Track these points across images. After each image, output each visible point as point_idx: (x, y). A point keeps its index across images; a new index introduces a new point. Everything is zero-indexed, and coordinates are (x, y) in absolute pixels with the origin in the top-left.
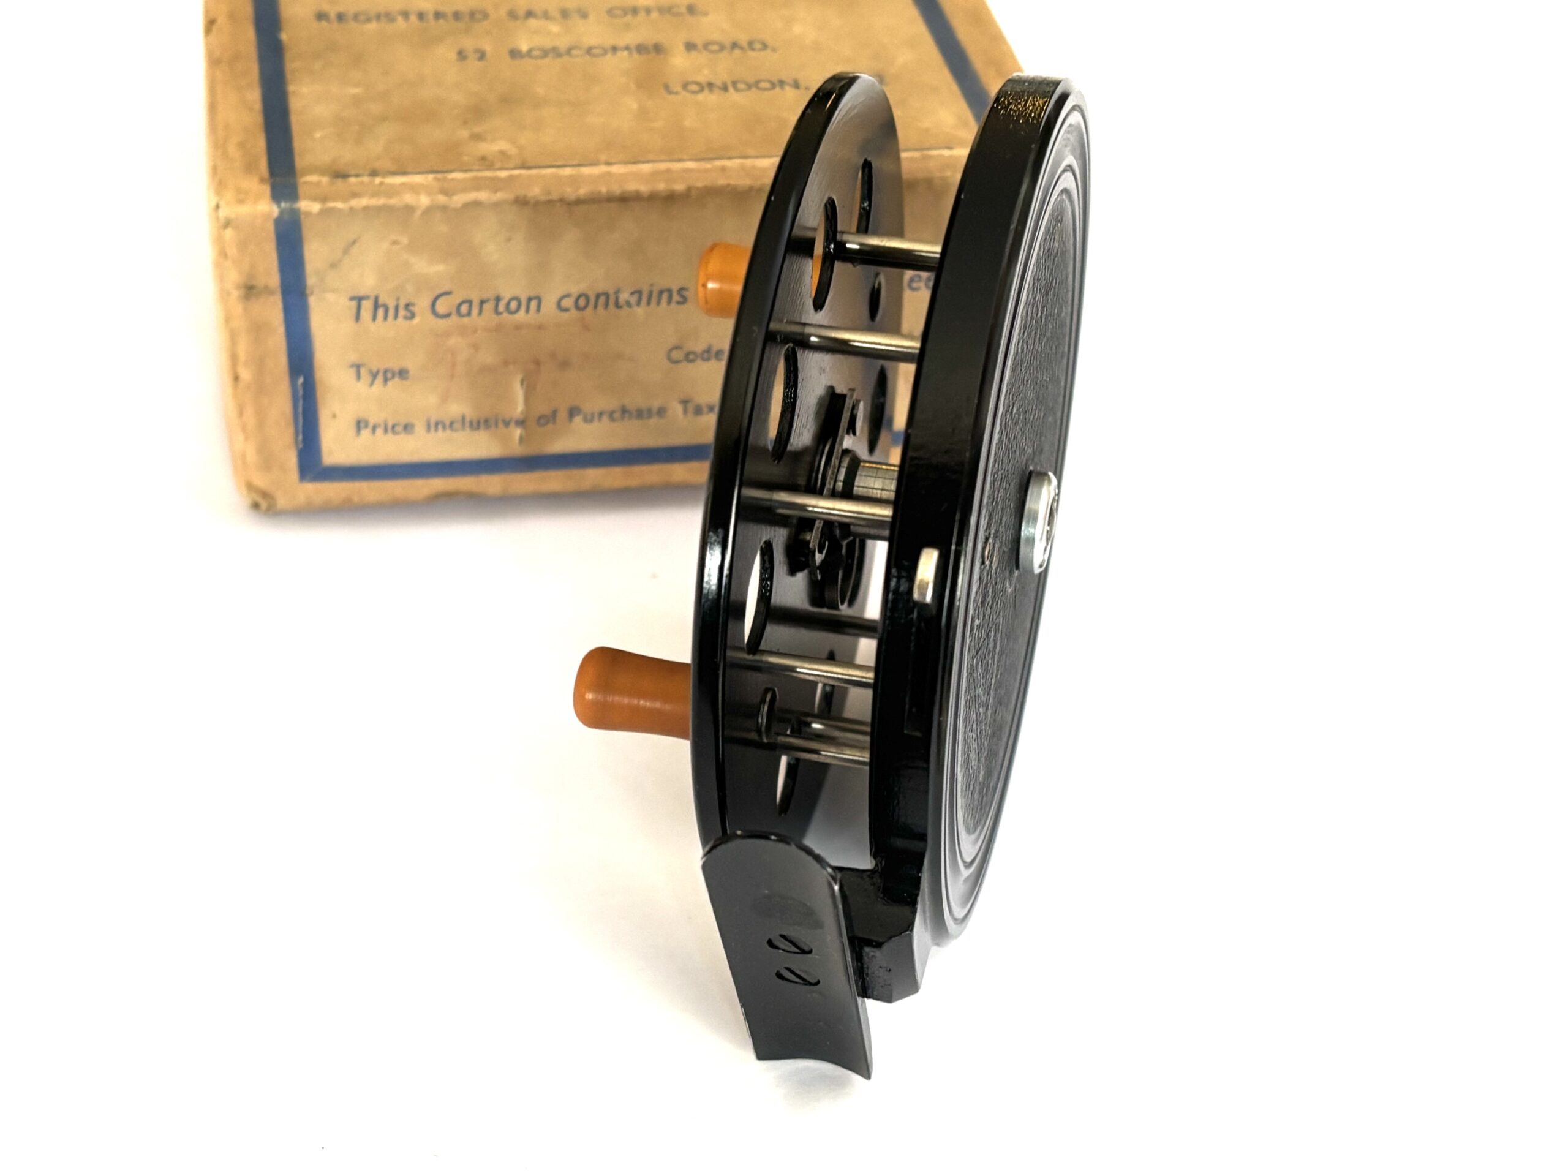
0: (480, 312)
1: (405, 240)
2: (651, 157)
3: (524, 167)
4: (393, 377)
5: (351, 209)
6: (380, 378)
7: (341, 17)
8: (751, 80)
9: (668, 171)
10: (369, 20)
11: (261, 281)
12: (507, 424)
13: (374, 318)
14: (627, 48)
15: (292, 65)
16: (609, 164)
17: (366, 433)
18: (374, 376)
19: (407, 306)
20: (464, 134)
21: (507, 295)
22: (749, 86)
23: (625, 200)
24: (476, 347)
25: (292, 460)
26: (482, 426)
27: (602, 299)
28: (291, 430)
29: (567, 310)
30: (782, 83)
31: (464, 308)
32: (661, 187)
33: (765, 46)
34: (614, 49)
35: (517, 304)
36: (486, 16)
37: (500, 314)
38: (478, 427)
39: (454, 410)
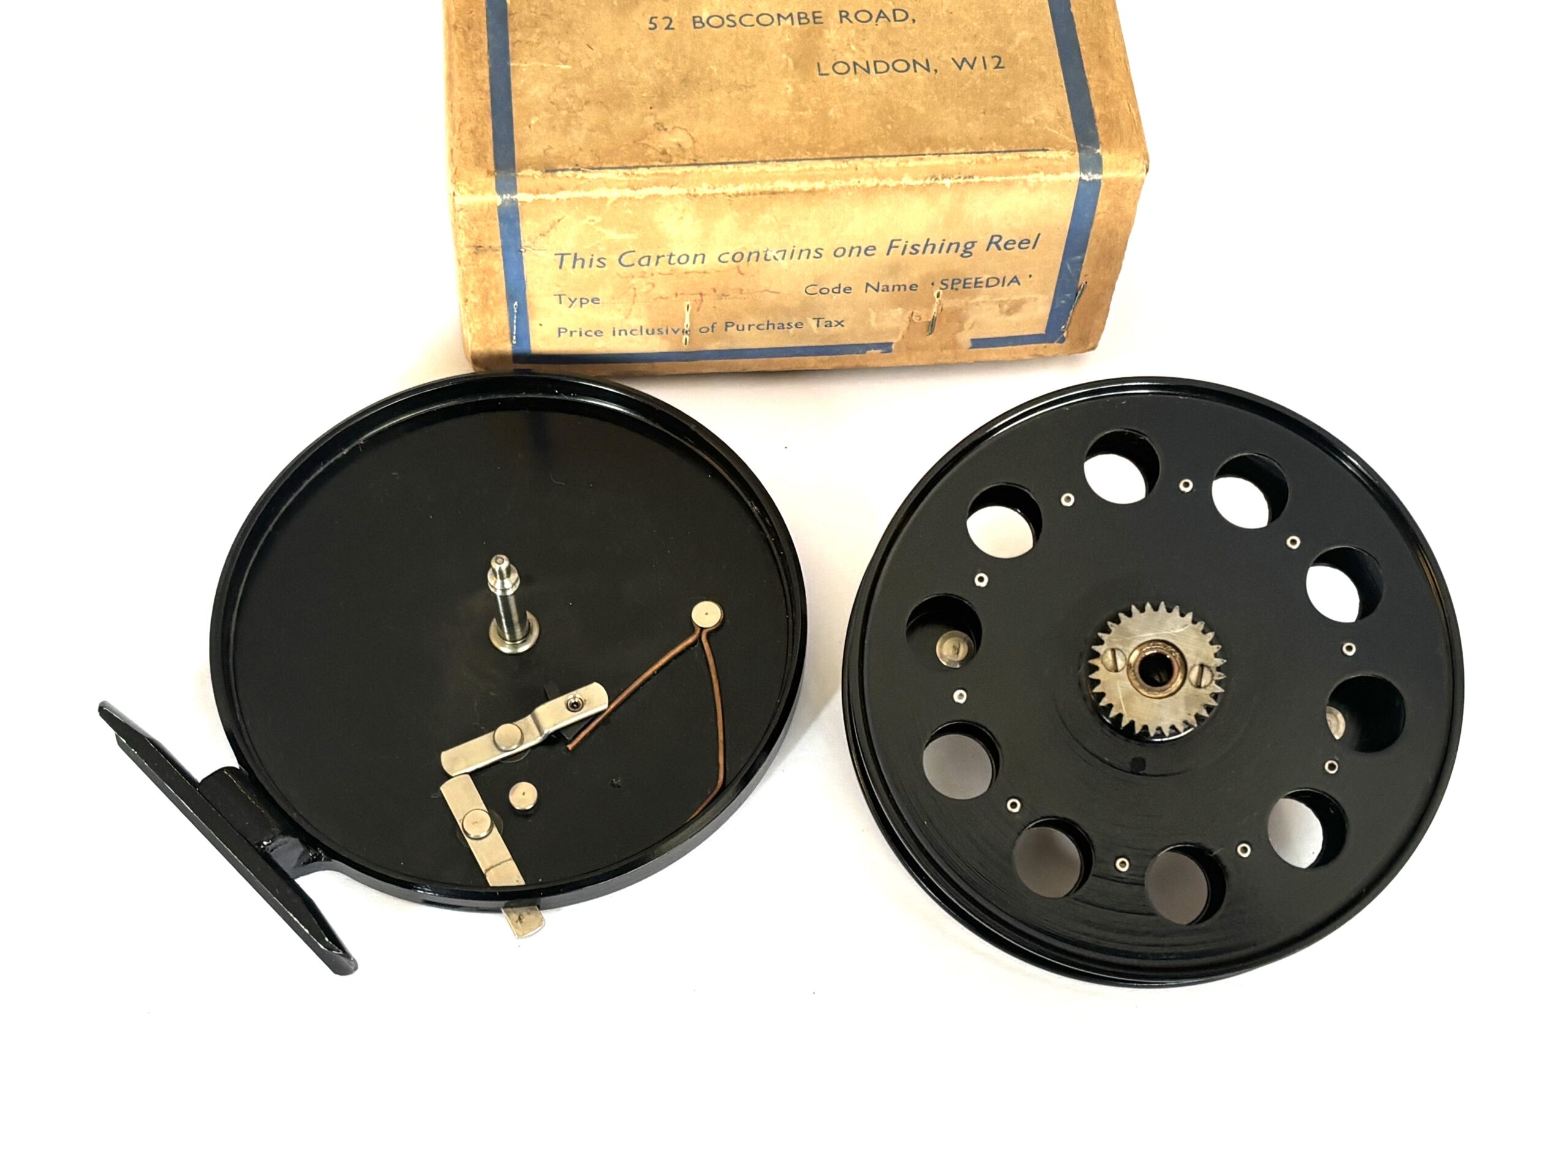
0: (657, 264)
1: (598, 219)
2: (798, 154)
3: (696, 163)
4: (587, 302)
5: (558, 200)
8: (891, 61)
11: (486, 244)
12: (676, 332)
13: (574, 267)
14: (790, 17)
15: (514, 35)
16: (764, 161)
17: (565, 335)
18: (573, 301)
19: (600, 259)
21: (678, 252)
22: (888, 70)
23: (774, 193)
24: (653, 285)
26: (656, 333)
27: (754, 255)
29: (725, 262)
30: (916, 65)
31: (644, 261)
33: (907, 18)
34: (780, 17)
35: (686, 258)
37: (673, 265)
38: (653, 333)
39: (634, 323)
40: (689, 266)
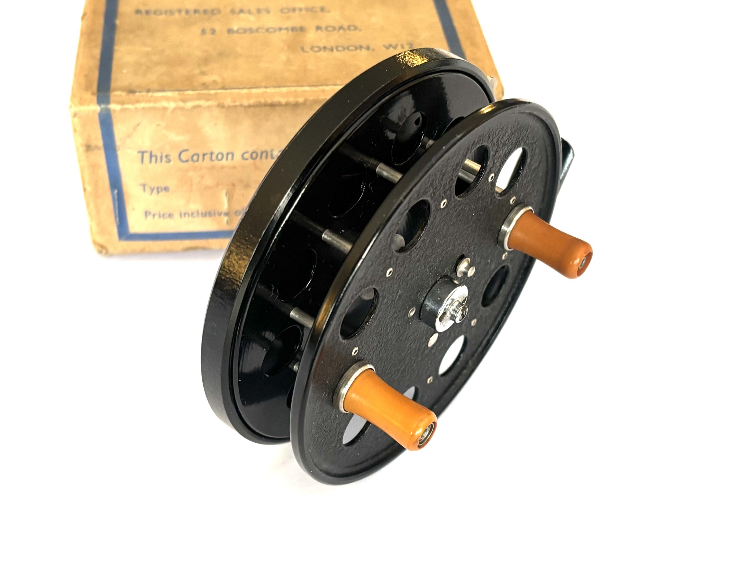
0: (203, 160)
1: (163, 124)
2: (288, 84)
3: (224, 88)
4: (162, 190)
5: (136, 108)
6: (155, 191)
7: (147, 12)
8: (346, 46)
9: (296, 91)
10: (161, 14)
11: (94, 143)
12: (220, 214)
13: (151, 161)
14: (287, 29)
15: (119, 36)
16: (266, 87)
17: (150, 218)
18: (152, 190)
19: (167, 156)
20: (197, 71)
21: (216, 151)
22: (344, 49)
23: (273, 105)
24: (202, 177)
25: (114, 230)
26: (208, 215)
27: (264, 155)
28: (113, 216)
29: (246, 159)
30: (361, 47)
31: (195, 158)
32: (291, 100)
33: (356, 28)
34: (280, 29)
35: (221, 156)
36: (219, 12)
37: (214, 161)
38: (206, 216)
39: (194, 207)
40: (224, 162)
